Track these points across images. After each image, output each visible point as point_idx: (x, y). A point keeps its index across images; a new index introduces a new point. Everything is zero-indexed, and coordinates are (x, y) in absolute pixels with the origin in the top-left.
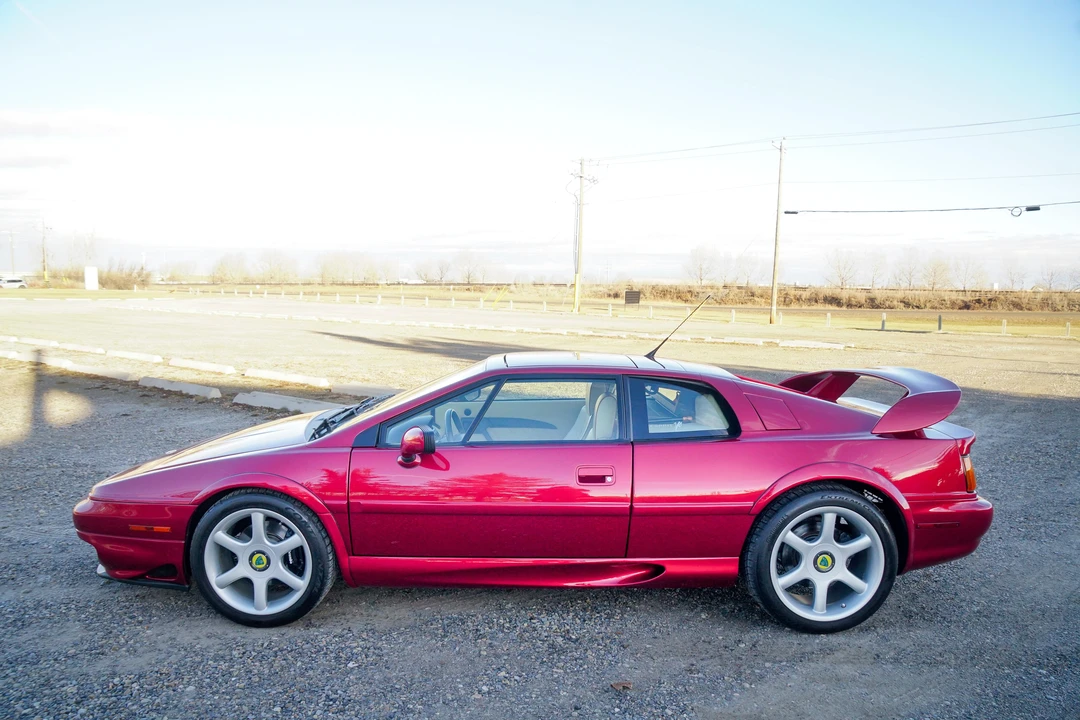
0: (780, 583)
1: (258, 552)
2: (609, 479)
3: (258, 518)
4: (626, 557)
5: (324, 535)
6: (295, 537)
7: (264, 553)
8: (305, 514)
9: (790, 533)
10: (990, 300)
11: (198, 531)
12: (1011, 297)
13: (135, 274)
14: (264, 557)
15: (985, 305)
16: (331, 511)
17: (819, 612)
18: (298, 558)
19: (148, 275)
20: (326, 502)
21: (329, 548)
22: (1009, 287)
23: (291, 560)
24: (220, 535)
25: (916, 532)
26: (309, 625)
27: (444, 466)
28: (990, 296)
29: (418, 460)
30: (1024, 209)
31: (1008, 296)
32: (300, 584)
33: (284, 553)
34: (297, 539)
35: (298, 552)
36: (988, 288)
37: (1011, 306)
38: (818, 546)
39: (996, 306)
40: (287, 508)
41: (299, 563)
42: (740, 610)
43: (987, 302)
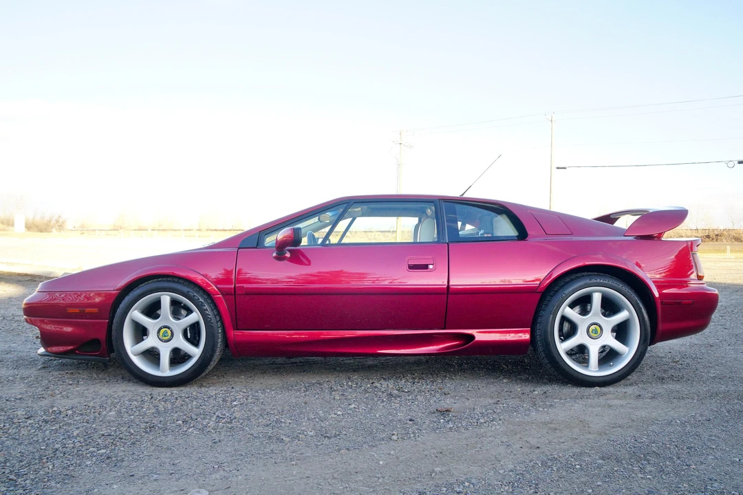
0: (563, 347)
1: (165, 327)
2: (431, 267)
3: (166, 299)
4: (444, 329)
5: (216, 313)
6: (194, 314)
7: (169, 328)
8: (202, 296)
9: (568, 309)
10: (717, 235)
11: (119, 311)
12: (733, 234)
13: (53, 221)
14: (169, 332)
15: (713, 239)
16: (222, 294)
17: (593, 370)
18: (195, 334)
19: (64, 222)
20: (218, 286)
21: (219, 324)
22: (731, 227)
23: (189, 335)
24: (136, 314)
25: (662, 308)
26: (201, 386)
27: (307, 263)
28: (716, 233)
29: (288, 255)
30: (737, 162)
31: (730, 233)
32: (196, 352)
33: (184, 327)
34: (195, 316)
35: (195, 327)
36: (715, 227)
37: (733, 240)
38: (589, 319)
39: (721, 240)
40: (188, 292)
41: (195, 338)
42: (533, 378)
43: (715, 237)
